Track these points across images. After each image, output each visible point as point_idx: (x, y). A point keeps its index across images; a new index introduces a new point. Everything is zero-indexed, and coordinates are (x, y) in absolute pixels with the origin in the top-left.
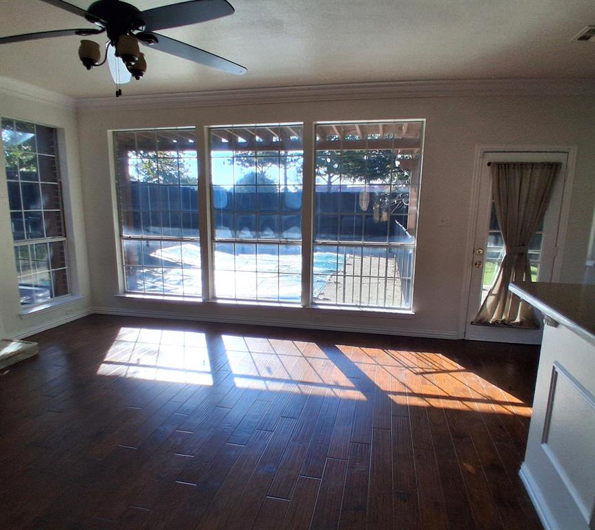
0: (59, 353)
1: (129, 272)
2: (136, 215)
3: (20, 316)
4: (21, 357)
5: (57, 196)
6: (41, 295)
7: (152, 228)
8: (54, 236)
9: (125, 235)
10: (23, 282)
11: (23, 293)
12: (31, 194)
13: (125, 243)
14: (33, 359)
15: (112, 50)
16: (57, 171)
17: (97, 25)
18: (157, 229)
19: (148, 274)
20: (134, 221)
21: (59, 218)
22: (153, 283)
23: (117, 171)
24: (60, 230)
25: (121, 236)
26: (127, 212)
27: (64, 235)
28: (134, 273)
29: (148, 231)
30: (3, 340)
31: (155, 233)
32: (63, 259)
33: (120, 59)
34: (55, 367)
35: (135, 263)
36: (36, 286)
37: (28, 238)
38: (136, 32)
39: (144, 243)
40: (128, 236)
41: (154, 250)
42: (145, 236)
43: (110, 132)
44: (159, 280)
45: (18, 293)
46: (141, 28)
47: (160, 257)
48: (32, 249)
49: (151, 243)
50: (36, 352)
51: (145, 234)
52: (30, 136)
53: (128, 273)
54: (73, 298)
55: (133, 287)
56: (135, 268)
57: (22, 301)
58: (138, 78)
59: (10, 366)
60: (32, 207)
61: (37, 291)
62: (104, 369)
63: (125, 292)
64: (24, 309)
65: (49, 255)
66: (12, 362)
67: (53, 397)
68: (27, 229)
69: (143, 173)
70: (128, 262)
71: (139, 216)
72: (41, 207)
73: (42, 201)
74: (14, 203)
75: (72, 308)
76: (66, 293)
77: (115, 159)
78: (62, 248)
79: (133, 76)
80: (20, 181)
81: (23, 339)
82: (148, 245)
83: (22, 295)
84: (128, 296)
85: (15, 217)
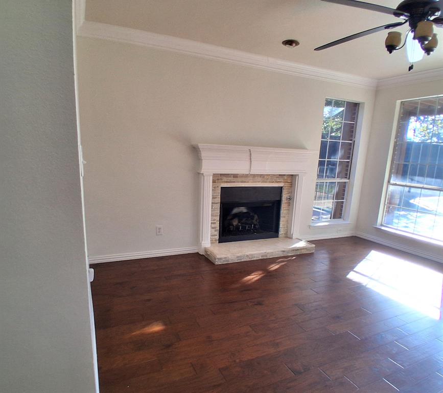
0: (326, 256)
1: (389, 210)
2: (405, 166)
3: (310, 226)
4: (304, 252)
5: (349, 151)
6: (325, 217)
7: (417, 178)
8: (342, 178)
9: (392, 181)
10: (316, 206)
11: (315, 213)
12: (334, 149)
13: (391, 188)
14: (310, 255)
15: (411, 35)
16: (354, 134)
17: (402, 19)
18: (420, 179)
19: (404, 216)
20: (403, 171)
21: (347, 166)
22: (407, 223)
23: (398, 132)
24: (346, 174)
25: (389, 182)
26: (399, 164)
27: (348, 177)
28: (393, 212)
29: (412, 180)
30: (297, 239)
31: (418, 182)
32: (344, 195)
33: (417, 41)
34: (322, 264)
35: (395, 204)
36: (323, 210)
37: (325, 178)
38: (432, 18)
39: (407, 189)
40: (395, 182)
41: (414, 197)
42: (409, 184)
43: (399, 102)
44: (412, 222)
45: (312, 213)
46: (437, 14)
47: (417, 204)
48: (326, 185)
49: (413, 190)
50: (313, 251)
51: (409, 182)
52: (341, 109)
53: (388, 212)
54: (344, 222)
55: (390, 223)
56: (394, 209)
57: (313, 218)
58: (428, 54)
59: (297, 255)
60: (332, 158)
61: (323, 214)
62: (352, 276)
63: (382, 225)
64: (313, 222)
65: (336, 190)
66: (298, 253)
67: (316, 282)
68: (326, 172)
69: (420, 136)
70: (390, 203)
71: (408, 168)
72: (338, 158)
73: (340, 153)
74: (322, 155)
75: (341, 229)
76: (340, 218)
77: (399, 122)
78: (345, 187)
79: (425, 52)
80: (329, 140)
81: (308, 241)
82: (409, 192)
83: (314, 215)
84: (383, 228)
85: (321, 164)
